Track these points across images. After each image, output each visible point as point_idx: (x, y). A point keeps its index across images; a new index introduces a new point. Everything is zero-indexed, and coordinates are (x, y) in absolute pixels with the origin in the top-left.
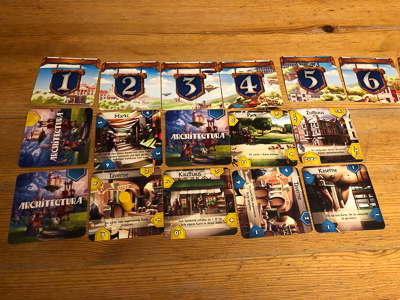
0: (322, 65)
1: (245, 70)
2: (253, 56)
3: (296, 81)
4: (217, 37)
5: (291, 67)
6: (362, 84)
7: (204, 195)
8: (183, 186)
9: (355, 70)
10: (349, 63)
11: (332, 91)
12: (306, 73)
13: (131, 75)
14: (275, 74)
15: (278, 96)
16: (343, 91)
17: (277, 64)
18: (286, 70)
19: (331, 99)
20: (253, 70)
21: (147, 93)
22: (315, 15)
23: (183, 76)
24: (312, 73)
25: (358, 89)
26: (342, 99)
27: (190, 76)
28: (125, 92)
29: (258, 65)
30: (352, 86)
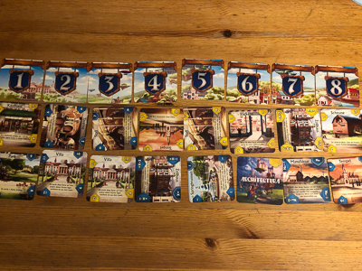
0: (214, 68)
1: (153, 70)
2: (162, 57)
3: (190, 81)
4: (137, 38)
5: (189, 69)
6: (240, 87)
7: (20, 121)
8: (9, 113)
9: (238, 74)
10: (235, 67)
11: (215, 91)
12: (200, 74)
13: (67, 74)
14: (176, 74)
15: (174, 94)
16: (223, 92)
17: (179, 65)
18: (185, 72)
19: (212, 98)
20: (160, 70)
21: (77, 89)
22: (220, 19)
23: (105, 75)
24: (203, 75)
25: (235, 91)
26: (221, 99)
27: (110, 75)
28: (62, 88)
29: (164, 66)
30: (231, 88)
